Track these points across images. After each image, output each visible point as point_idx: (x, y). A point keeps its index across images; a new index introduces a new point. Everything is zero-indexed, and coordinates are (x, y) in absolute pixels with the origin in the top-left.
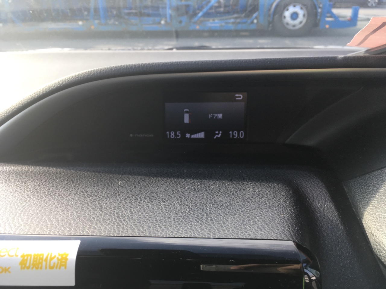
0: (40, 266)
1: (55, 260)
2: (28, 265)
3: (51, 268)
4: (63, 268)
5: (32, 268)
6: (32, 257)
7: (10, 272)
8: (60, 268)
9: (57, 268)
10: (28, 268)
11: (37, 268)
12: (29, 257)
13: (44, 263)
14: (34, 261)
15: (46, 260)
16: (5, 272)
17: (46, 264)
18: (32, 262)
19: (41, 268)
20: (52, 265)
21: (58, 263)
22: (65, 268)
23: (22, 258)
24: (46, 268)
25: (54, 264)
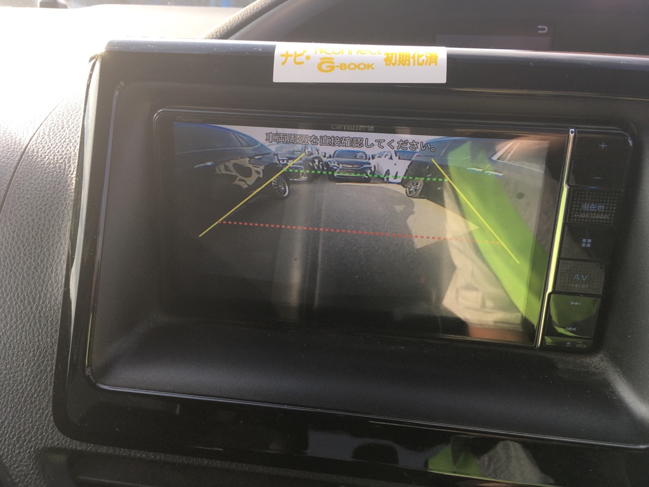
0: (407, 62)
1: (424, 58)
2: (393, 61)
3: (419, 64)
4: (433, 65)
5: (399, 65)
6: (398, 56)
7: (373, 69)
8: (430, 65)
9: (426, 64)
10: (394, 64)
11: (404, 65)
12: (394, 55)
13: (412, 60)
14: (400, 58)
15: (414, 57)
16: (368, 69)
17: (414, 61)
18: (398, 59)
19: (409, 64)
20: (421, 61)
21: (427, 60)
22: (436, 64)
23: (386, 56)
24: (414, 65)
25: (423, 60)
